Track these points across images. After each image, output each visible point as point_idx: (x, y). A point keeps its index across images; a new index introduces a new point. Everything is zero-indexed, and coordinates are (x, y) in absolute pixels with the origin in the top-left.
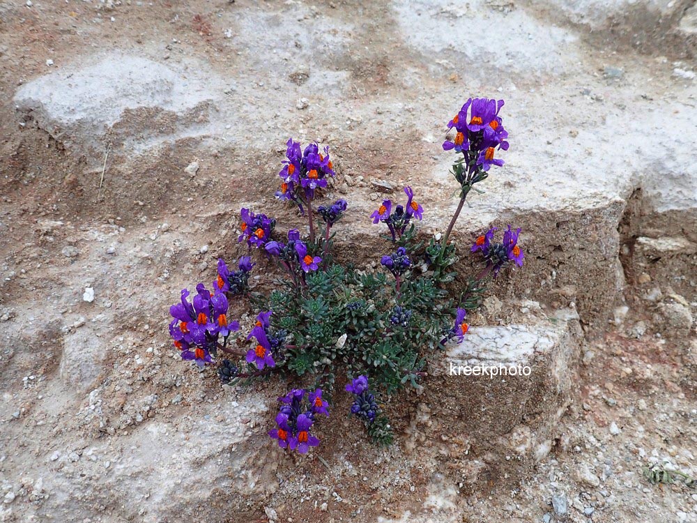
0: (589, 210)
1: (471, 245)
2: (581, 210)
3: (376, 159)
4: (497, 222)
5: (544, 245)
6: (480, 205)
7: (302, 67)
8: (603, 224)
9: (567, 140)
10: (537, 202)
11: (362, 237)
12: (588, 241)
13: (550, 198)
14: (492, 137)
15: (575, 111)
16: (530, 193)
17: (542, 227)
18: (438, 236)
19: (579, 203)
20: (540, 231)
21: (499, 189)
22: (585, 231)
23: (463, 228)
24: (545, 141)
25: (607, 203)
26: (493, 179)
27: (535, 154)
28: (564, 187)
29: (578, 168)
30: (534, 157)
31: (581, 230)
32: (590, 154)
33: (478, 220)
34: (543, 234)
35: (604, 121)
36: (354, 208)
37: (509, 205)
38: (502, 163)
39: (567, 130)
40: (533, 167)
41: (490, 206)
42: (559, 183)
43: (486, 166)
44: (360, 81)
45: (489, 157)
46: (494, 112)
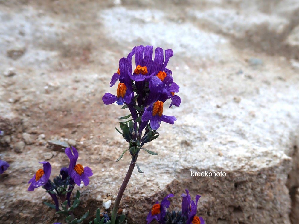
0: (263, 170)
1: (146, 213)
2: (257, 169)
3: (66, 119)
4: (175, 184)
5: (224, 207)
6: (157, 165)
7: (18, 46)
8: (276, 182)
9: (232, 105)
10: (214, 161)
11: (23, 204)
12: (265, 200)
13: (226, 158)
14: (160, 88)
15: (235, 84)
16: (206, 151)
17: (221, 188)
18: (107, 204)
19: (254, 162)
20: (219, 192)
21: (176, 147)
22: (262, 190)
23: (137, 193)
24: (215, 105)
25: (278, 161)
26: (171, 138)
27: (208, 115)
28: (237, 146)
29: (246, 128)
30: (207, 119)
31: (259, 189)
32: (254, 116)
33: (155, 182)
34: (222, 195)
35: (258, 92)
36: (23, 168)
37: (187, 165)
38: (173, 120)
39: (231, 97)
40: (207, 127)
41: (168, 166)
42: (231, 142)
43: (155, 123)
44: (67, 60)
45: (157, 112)
46: (162, 62)
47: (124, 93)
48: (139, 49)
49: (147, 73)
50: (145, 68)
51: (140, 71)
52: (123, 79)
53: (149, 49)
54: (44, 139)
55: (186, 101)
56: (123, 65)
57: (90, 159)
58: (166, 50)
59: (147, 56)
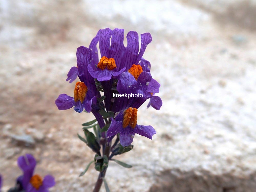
9: (217, 89)
13: (212, 157)
14: (133, 89)
16: (189, 148)
19: (246, 163)
24: (199, 90)
27: (191, 102)
28: (224, 141)
29: (234, 119)
32: (242, 103)
37: (167, 165)
38: (150, 133)
39: (216, 80)
40: (191, 118)
41: (145, 167)
42: (218, 136)
43: (126, 137)
44: (45, 38)
45: (130, 122)
46: (136, 51)
47: (83, 97)
48: (104, 34)
49: (115, 68)
50: (112, 61)
51: (105, 65)
52: (83, 76)
53: (118, 34)
54: (10, 130)
55: (167, 85)
56: (82, 56)
57: (58, 155)
58: (141, 35)
59: (115, 43)
